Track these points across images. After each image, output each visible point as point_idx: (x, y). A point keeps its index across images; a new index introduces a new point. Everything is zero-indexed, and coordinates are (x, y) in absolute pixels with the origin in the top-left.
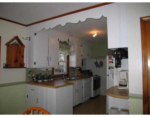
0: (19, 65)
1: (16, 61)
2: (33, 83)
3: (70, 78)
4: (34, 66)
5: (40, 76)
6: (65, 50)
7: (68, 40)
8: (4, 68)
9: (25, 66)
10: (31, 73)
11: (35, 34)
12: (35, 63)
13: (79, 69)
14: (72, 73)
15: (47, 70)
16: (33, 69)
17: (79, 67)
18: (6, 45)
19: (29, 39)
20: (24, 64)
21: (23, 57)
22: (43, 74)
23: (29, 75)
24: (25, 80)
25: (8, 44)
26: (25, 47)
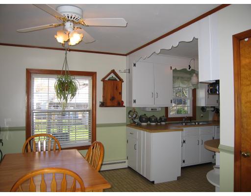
0: (116, 103)
1: (113, 99)
2: (134, 126)
3: (195, 123)
4: (134, 105)
5: (145, 118)
6: (186, 81)
7: (189, 66)
8: (101, 106)
9: (124, 105)
10: (131, 113)
11: (135, 65)
12: (135, 101)
13: (213, 109)
14: (202, 115)
15: (152, 109)
16: (134, 108)
17: (214, 107)
18: (102, 81)
19: (128, 71)
20: (123, 102)
21: (120, 93)
22: (149, 115)
23: (130, 116)
24: (125, 122)
25: (103, 80)
26: (123, 82)
